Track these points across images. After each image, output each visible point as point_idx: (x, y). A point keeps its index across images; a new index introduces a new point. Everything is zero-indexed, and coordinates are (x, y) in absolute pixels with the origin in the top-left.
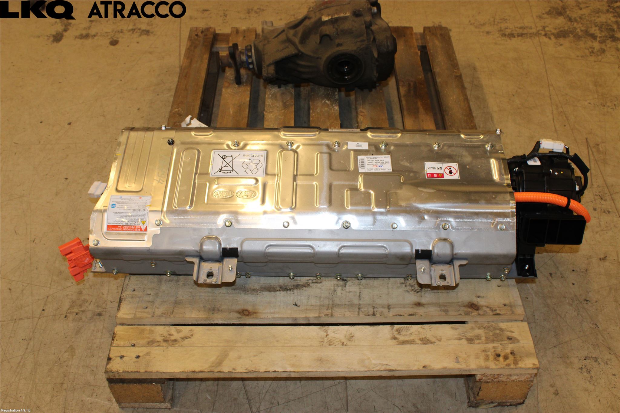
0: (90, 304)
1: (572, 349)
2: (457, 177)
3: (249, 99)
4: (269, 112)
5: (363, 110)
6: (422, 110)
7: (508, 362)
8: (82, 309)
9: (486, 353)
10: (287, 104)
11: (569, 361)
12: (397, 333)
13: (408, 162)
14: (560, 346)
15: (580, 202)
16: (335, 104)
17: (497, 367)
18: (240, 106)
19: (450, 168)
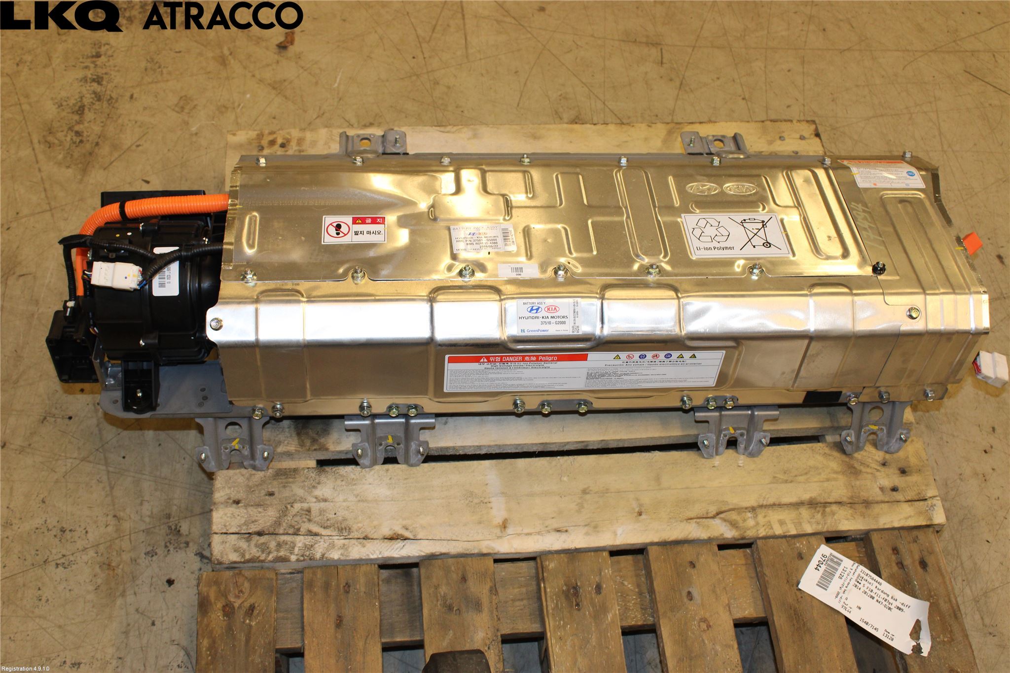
2: (329, 220)
7: (271, 138)
9: (301, 148)
15: (103, 206)
17: (288, 131)
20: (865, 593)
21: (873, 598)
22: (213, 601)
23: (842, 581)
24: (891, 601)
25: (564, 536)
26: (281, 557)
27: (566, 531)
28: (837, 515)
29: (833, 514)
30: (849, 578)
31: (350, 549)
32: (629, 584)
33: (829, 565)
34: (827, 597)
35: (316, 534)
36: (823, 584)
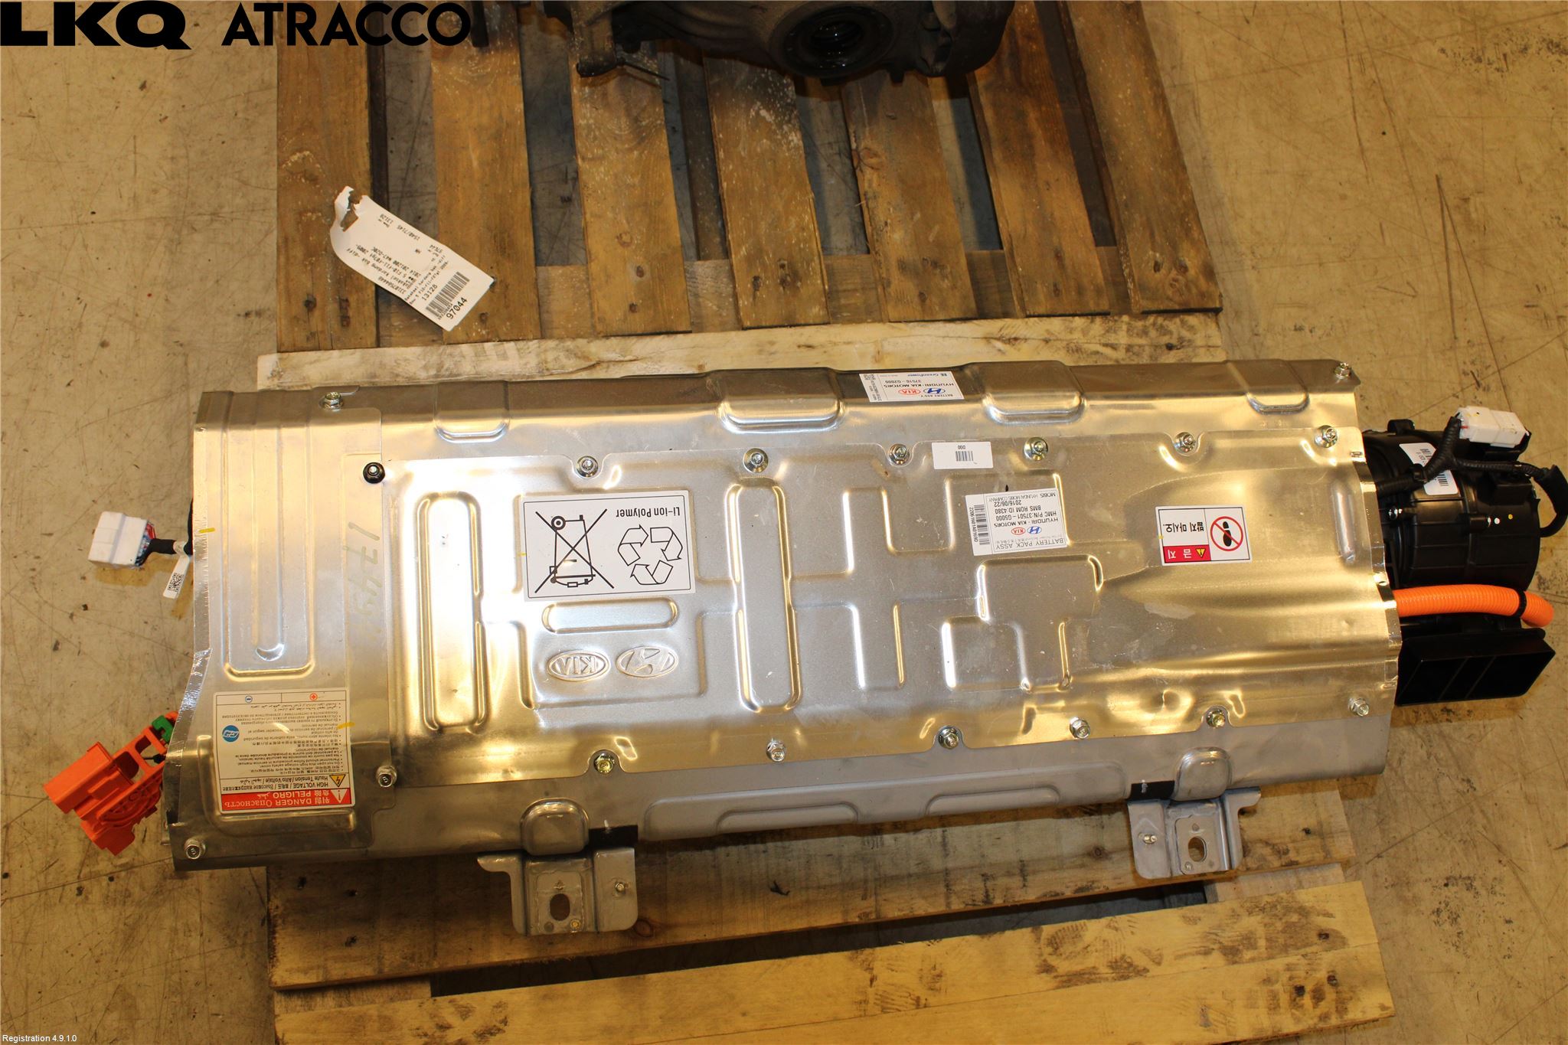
0: (143, 841)
1: (1417, 860)
3: (522, 106)
4: (593, 159)
5: (875, 147)
6: (1043, 143)
7: (1323, 1007)
8: (123, 861)
9: (1270, 988)
10: (644, 123)
11: (1410, 895)
12: (1050, 950)
13: (1108, 509)
14: (1392, 851)
16: (789, 121)
18: (498, 137)
19: (1226, 525)
20: (405, 268)
21: (396, 263)
22: (1201, 277)
23: (433, 282)
24: (371, 260)
25: (803, 340)
26: (1140, 320)
27: (799, 347)
28: (420, 366)
29: (425, 368)
30: (423, 285)
31: (1062, 328)
32: (711, 307)
33: (446, 304)
34: (457, 263)
35: (1106, 345)
36: (461, 280)
